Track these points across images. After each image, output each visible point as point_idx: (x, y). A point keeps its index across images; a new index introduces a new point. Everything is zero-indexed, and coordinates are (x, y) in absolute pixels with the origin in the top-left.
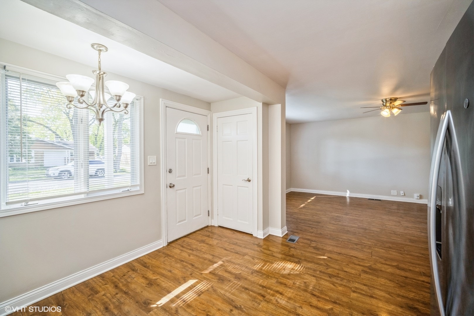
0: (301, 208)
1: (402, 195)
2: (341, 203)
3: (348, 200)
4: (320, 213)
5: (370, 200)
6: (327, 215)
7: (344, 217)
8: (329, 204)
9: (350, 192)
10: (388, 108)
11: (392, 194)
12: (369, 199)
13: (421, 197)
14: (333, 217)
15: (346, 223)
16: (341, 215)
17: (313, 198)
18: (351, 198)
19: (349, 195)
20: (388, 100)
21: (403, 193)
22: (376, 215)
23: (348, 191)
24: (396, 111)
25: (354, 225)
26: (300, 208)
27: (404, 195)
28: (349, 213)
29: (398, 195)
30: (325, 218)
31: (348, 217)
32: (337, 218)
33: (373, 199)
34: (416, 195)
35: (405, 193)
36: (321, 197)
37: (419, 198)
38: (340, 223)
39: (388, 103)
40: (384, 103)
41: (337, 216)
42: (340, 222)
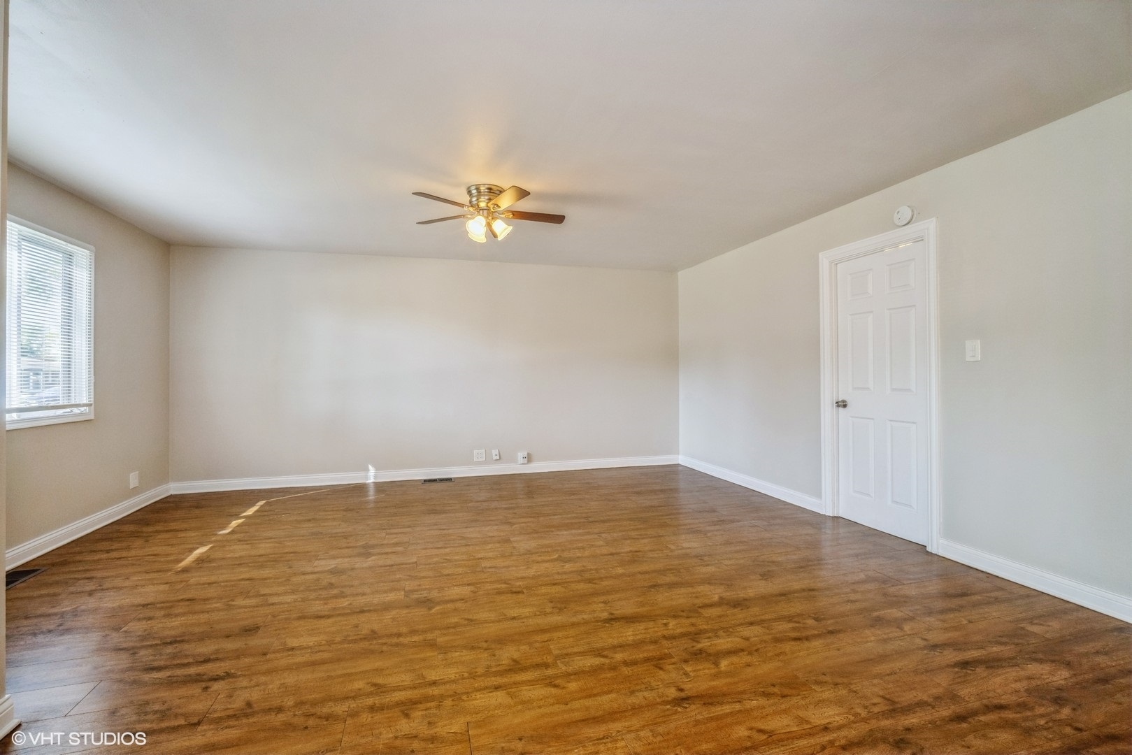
0: (185, 570)
1: (495, 458)
2: (347, 510)
3: (371, 495)
4: (266, 573)
5: (428, 484)
6: (295, 574)
7: (357, 566)
8: (309, 520)
9: (377, 469)
10: (483, 215)
11: (475, 460)
12: (425, 481)
13: (529, 458)
14: (318, 580)
15: (364, 594)
16: (346, 560)
17: (251, 511)
18: (381, 487)
19: (375, 477)
20: (483, 189)
21: (498, 454)
22: (450, 531)
23: (370, 467)
24: (502, 228)
25: (391, 597)
26: (177, 573)
27: (498, 458)
28: (373, 547)
29: (488, 461)
30: (285, 593)
31: (371, 561)
32: (333, 581)
33: (434, 480)
34: (521, 455)
35: (501, 454)
36: (284, 502)
37: (526, 461)
38: (344, 603)
39: (482, 198)
40: (474, 199)
41: (334, 572)
42: (342, 595)
